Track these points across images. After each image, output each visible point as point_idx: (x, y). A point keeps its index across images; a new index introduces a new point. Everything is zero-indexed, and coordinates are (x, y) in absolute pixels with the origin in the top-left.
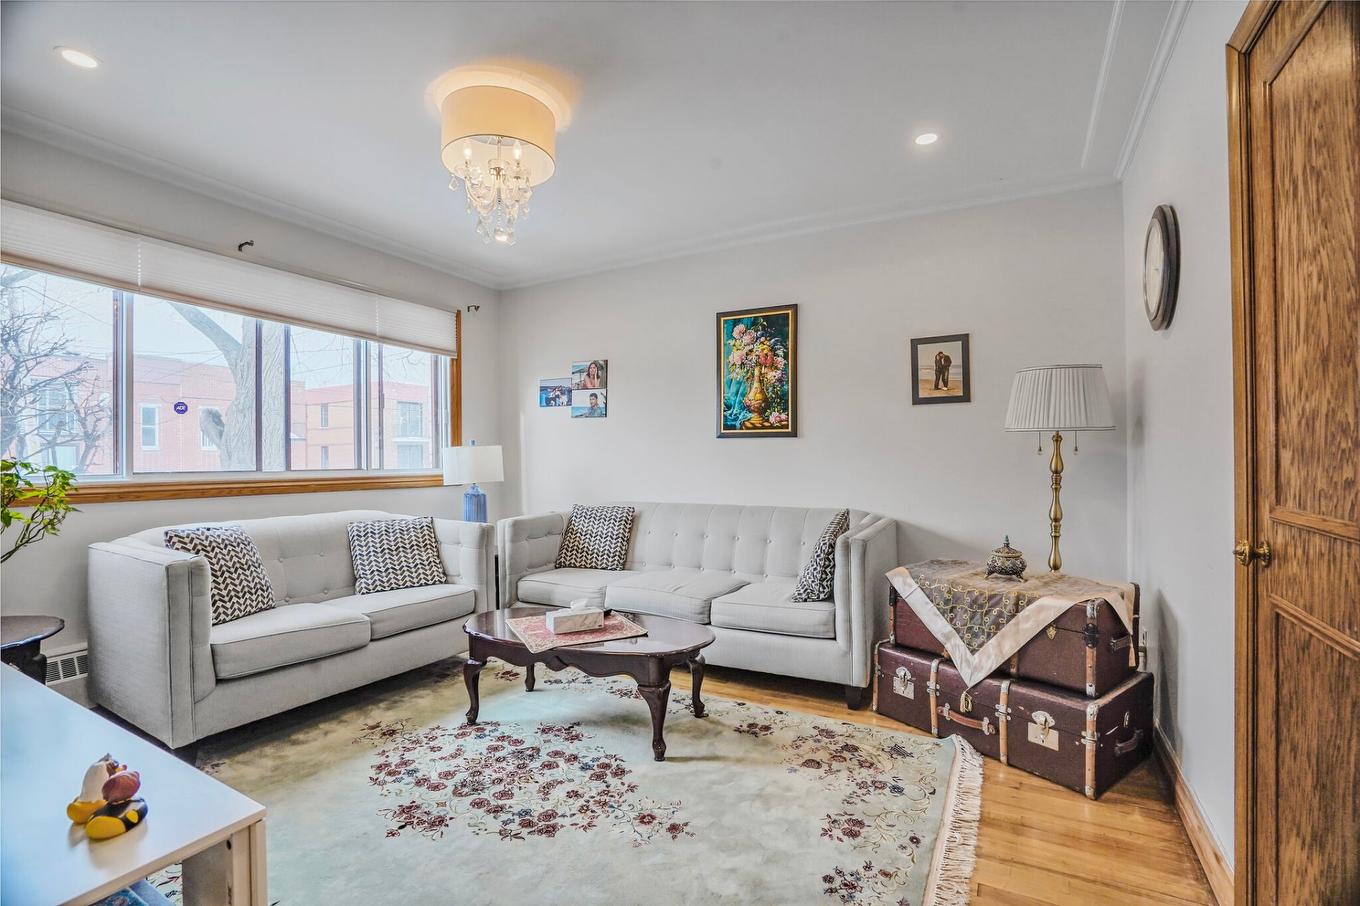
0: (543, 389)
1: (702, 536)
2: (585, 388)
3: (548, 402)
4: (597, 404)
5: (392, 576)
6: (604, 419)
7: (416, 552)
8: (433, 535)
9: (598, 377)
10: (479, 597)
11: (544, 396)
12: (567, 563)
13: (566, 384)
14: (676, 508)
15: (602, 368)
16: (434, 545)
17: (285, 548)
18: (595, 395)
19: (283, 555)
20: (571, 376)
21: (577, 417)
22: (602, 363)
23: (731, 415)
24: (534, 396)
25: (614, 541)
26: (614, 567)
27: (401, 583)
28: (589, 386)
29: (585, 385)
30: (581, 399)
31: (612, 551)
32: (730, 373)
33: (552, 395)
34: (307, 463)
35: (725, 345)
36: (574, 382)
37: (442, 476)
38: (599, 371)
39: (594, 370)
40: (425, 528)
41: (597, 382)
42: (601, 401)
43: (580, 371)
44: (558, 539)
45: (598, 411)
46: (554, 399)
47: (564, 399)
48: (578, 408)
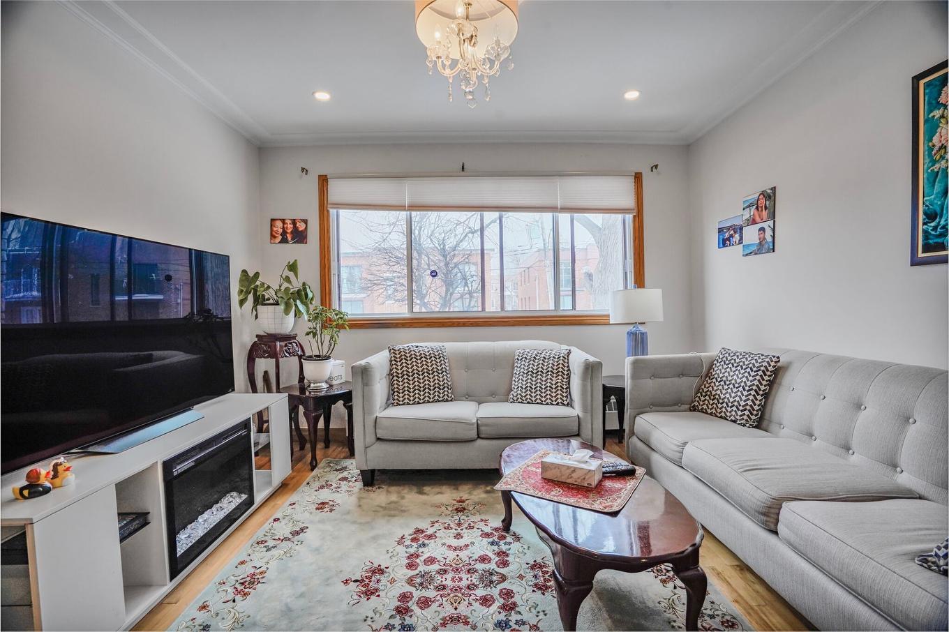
0: (721, 230)
1: (858, 406)
2: (754, 222)
3: (724, 245)
4: (765, 239)
5: (528, 392)
6: (772, 254)
7: (549, 377)
8: (566, 365)
9: (766, 208)
10: (583, 424)
11: (721, 237)
12: (700, 407)
13: (738, 222)
14: (834, 362)
15: (770, 197)
16: (566, 373)
17: (470, 362)
18: (762, 229)
19: (468, 368)
20: (742, 212)
21: (747, 255)
22: (769, 191)
23: (935, 228)
24: (714, 238)
25: (745, 393)
26: (743, 422)
27: (533, 399)
28: (758, 219)
29: (754, 220)
30: (751, 235)
31: (742, 403)
32: (934, 162)
33: (727, 235)
34: (514, 305)
35: (926, 121)
36: (745, 218)
37: (609, 316)
38: (767, 202)
39: (762, 202)
40: (561, 358)
41: (765, 213)
42: (769, 233)
43: (749, 206)
44: (696, 381)
45: (766, 247)
46: (728, 239)
47: (737, 237)
48: (748, 246)
